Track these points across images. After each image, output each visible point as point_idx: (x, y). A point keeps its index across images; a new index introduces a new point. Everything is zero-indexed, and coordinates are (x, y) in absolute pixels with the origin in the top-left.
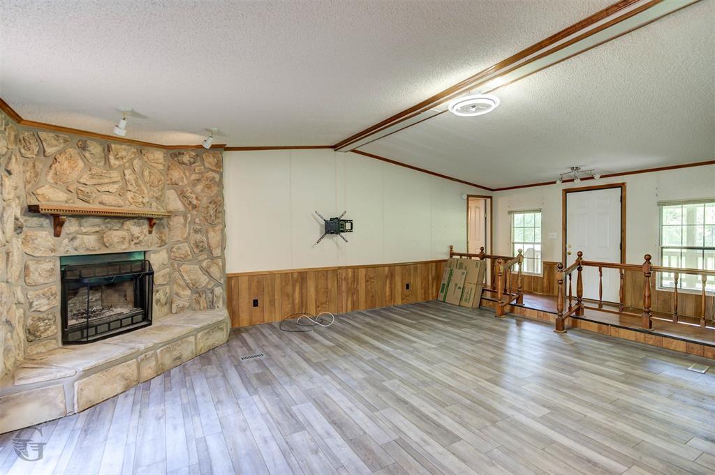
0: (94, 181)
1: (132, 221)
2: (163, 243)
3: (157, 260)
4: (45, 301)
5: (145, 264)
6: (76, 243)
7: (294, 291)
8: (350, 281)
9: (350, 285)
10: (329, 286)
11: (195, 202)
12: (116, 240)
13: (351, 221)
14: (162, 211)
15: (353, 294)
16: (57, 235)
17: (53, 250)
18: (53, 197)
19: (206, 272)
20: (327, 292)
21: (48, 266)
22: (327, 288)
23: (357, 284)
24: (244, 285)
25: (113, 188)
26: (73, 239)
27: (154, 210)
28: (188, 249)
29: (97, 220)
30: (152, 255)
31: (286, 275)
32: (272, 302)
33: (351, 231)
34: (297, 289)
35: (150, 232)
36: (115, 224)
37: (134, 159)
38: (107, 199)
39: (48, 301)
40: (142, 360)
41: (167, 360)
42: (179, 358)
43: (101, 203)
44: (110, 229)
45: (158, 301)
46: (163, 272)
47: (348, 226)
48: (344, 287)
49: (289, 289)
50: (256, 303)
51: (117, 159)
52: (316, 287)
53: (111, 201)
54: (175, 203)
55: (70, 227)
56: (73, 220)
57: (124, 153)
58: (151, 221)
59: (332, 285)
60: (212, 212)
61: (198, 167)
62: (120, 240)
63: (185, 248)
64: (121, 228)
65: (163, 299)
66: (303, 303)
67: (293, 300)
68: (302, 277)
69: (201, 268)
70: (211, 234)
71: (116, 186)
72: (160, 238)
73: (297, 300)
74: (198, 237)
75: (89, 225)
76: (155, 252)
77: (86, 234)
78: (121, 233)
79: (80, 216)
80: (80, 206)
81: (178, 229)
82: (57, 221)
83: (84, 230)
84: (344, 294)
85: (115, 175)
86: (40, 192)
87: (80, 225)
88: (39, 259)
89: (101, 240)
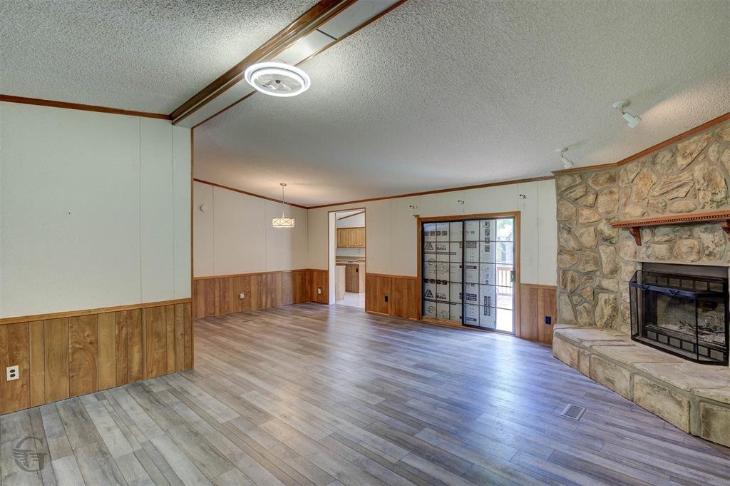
1: (702, 227)
6: (650, 251)
12: (684, 249)
16: (639, 243)
17: (635, 257)
18: (634, 213)
21: (631, 268)
25: (682, 192)
26: (648, 247)
29: (667, 229)
36: (685, 232)
38: (678, 205)
43: (671, 212)
44: (681, 238)
51: (684, 157)
53: (681, 207)
55: (646, 236)
56: (649, 231)
62: (689, 251)
64: (691, 236)
71: (685, 189)
75: (661, 235)
77: (658, 243)
78: (689, 242)
79: (653, 226)
80: (653, 216)
82: (637, 232)
83: (656, 239)
85: (685, 176)
86: (627, 212)
87: (653, 235)
88: (627, 263)
89: (671, 250)
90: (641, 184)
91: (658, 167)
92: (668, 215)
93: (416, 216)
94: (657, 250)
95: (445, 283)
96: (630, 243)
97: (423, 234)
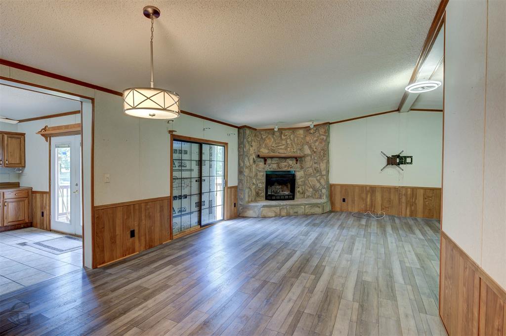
0: (276, 145)
1: (289, 159)
2: (302, 168)
3: (299, 175)
4: (261, 185)
5: (294, 176)
7: (367, 197)
8: (409, 196)
9: (409, 199)
10: (392, 197)
11: (315, 150)
12: (283, 166)
13: (411, 157)
14: (302, 154)
15: (411, 206)
16: (265, 164)
17: (264, 169)
18: (264, 152)
19: (319, 181)
20: (390, 201)
21: (262, 174)
22: (390, 199)
23: (416, 199)
24: (338, 189)
25: (283, 147)
26: (269, 165)
27: (298, 154)
28: (312, 171)
29: (277, 159)
30: (297, 173)
31: (362, 188)
32: (353, 202)
33: (411, 163)
34: (369, 196)
35: (297, 163)
36: (283, 160)
37: (290, 135)
38: (281, 151)
39: (262, 185)
40: (282, 208)
41: (291, 212)
42: (297, 213)
43: (279, 153)
44: (281, 162)
45: (299, 191)
46: (301, 180)
47: (409, 160)
48: (404, 200)
49: (364, 196)
50: (344, 200)
51: (284, 136)
52: (382, 197)
53: (282, 152)
54: (307, 151)
55: (269, 161)
56: (270, 159)
57: (287, 134)
58: (297, 159)
59: (394, 198)
60: (322, 154)
61: (317, 134)
62: (285, 166)
63: (311, 170)
64: (285, 162)
65: (301, 191)
66: (373, 205)
67: (366, 202)
68: (373, 189)
69: (317, 180)
70: (322, 164)
71: (284, 146)
72: (301, 166)
73: (369, 203)
74: (316, 165)
75: (275, 161)
76: (298, 171)
77: (273, 164)
78: (285, 164)
79: (272, 158)
80: (272, 154)
81: (308, 162)
82: (265, 159)
83: (273, 162)
84: (404, 205)
85: (284, 142)
86: (261, 150)
87: (272, 161)
88: (260, 171)
89: (278, 166)
90: (268, 141)
91: (275, 136)
92: (277, 154)
93: (171, 132)
94: (273, 166)
95: (186, 197)
96: (261, 164)
97: (173, 151)
